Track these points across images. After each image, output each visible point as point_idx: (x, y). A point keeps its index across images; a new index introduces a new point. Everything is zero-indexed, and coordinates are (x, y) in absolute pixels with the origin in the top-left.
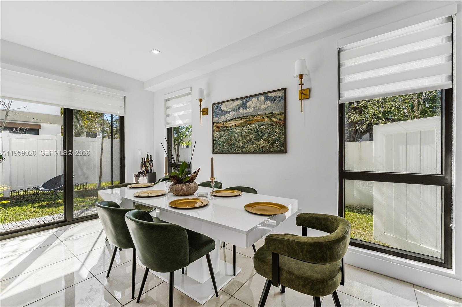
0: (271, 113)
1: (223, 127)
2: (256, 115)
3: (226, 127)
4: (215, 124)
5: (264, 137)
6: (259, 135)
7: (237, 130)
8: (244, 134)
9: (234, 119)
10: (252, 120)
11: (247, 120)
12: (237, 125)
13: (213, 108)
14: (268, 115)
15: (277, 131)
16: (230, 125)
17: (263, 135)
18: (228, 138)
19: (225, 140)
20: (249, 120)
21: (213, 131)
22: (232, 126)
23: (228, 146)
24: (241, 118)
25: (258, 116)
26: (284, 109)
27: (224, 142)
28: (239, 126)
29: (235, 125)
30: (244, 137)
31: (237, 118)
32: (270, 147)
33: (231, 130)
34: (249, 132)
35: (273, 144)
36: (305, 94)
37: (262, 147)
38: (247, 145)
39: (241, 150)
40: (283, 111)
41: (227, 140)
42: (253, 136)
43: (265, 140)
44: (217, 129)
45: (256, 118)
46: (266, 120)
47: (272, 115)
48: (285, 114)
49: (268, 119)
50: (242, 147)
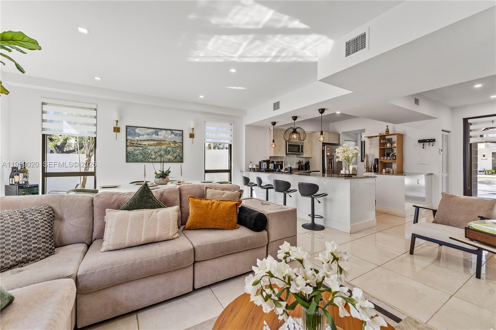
0: (175, 141)
1: (137, 144)
2: (165, 141)
3: (140, 144)
4: (129, 141)
5: (171, 154)
6: (167, 152)
7: (150, 147)
8: (156, 151)
9: (147, 140)
10: (162, 143)
11: (158, 143)
12: (149, 144)
13: (127, 129)
14: (173, 142)
15: (178, 151)
16: (144, 144)
17: (170, 152)
18: (142, 152)
19: (139, 154)
20: (160, 143)
21: (127, 146)
22: (145, 145)
23: (143, 157)
24: (154, 140)
25: (166, 142)
26: (182, 141)
27: (138, 155)
28: (151, 145)
29: (148, 144)
30: (156, 153)
31: (150, 140)
32: (174, 159)
33: (145, 147)
34: (160, 150)
35: (176, 158)
36: (192, 136)
37: (169, 159)
38: (158, 158)
39: (153, 160)
40: (182, 142)
41: (141, 154)
42: (162, 152)
43: (171, 155)
44: (132, 145)
45: (164, 142)
46: (171, 145)
47: (175, 142)
48: (182, 143)
49: (173, 144)
50: (154, 159)
